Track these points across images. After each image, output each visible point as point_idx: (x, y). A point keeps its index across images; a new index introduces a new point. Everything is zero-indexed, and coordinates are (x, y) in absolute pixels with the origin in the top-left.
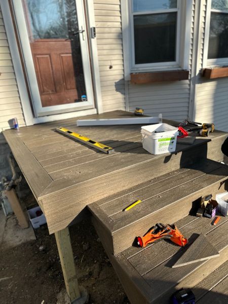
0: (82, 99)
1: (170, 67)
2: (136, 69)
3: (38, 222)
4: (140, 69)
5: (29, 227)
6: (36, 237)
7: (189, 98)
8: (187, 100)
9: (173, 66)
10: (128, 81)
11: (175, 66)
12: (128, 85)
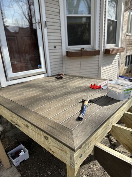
0: (39, 67)
1: (87, 48)
2: (68, 49)
3: (18, 161)
4: (70, 49)
5: (11, 166)
6: (21, 174)
7: (98, 66)
8: (97, 67)
9: (89, 47)
10: (65, 56)
11: (90, 48)
12: (65, 58)
